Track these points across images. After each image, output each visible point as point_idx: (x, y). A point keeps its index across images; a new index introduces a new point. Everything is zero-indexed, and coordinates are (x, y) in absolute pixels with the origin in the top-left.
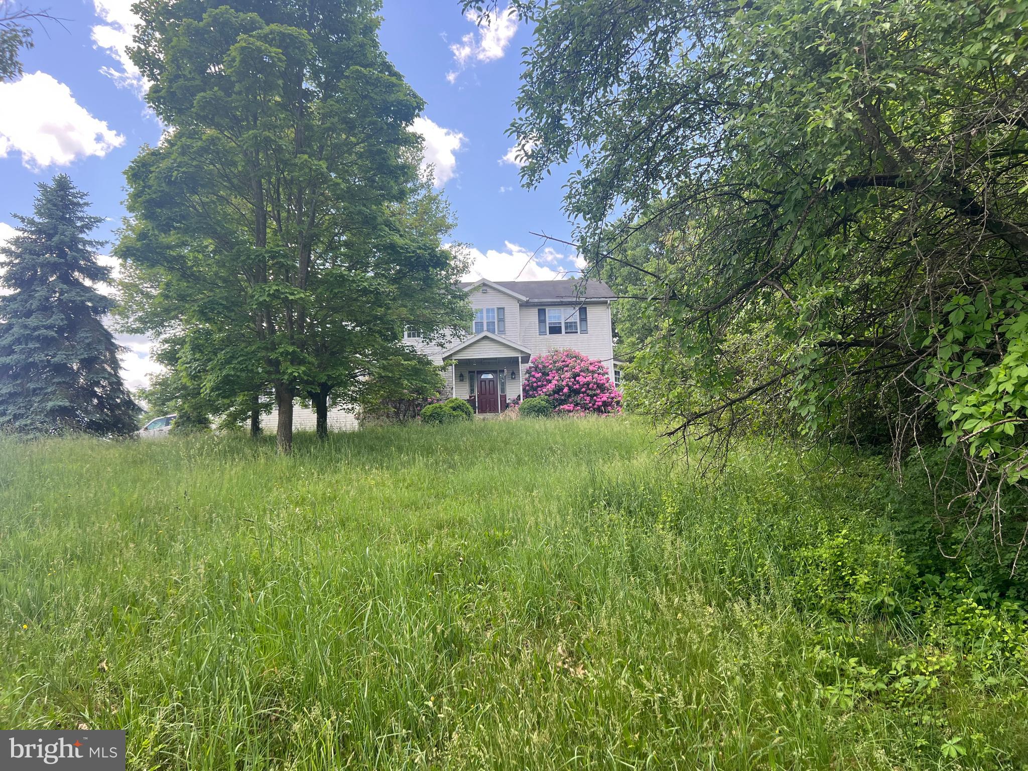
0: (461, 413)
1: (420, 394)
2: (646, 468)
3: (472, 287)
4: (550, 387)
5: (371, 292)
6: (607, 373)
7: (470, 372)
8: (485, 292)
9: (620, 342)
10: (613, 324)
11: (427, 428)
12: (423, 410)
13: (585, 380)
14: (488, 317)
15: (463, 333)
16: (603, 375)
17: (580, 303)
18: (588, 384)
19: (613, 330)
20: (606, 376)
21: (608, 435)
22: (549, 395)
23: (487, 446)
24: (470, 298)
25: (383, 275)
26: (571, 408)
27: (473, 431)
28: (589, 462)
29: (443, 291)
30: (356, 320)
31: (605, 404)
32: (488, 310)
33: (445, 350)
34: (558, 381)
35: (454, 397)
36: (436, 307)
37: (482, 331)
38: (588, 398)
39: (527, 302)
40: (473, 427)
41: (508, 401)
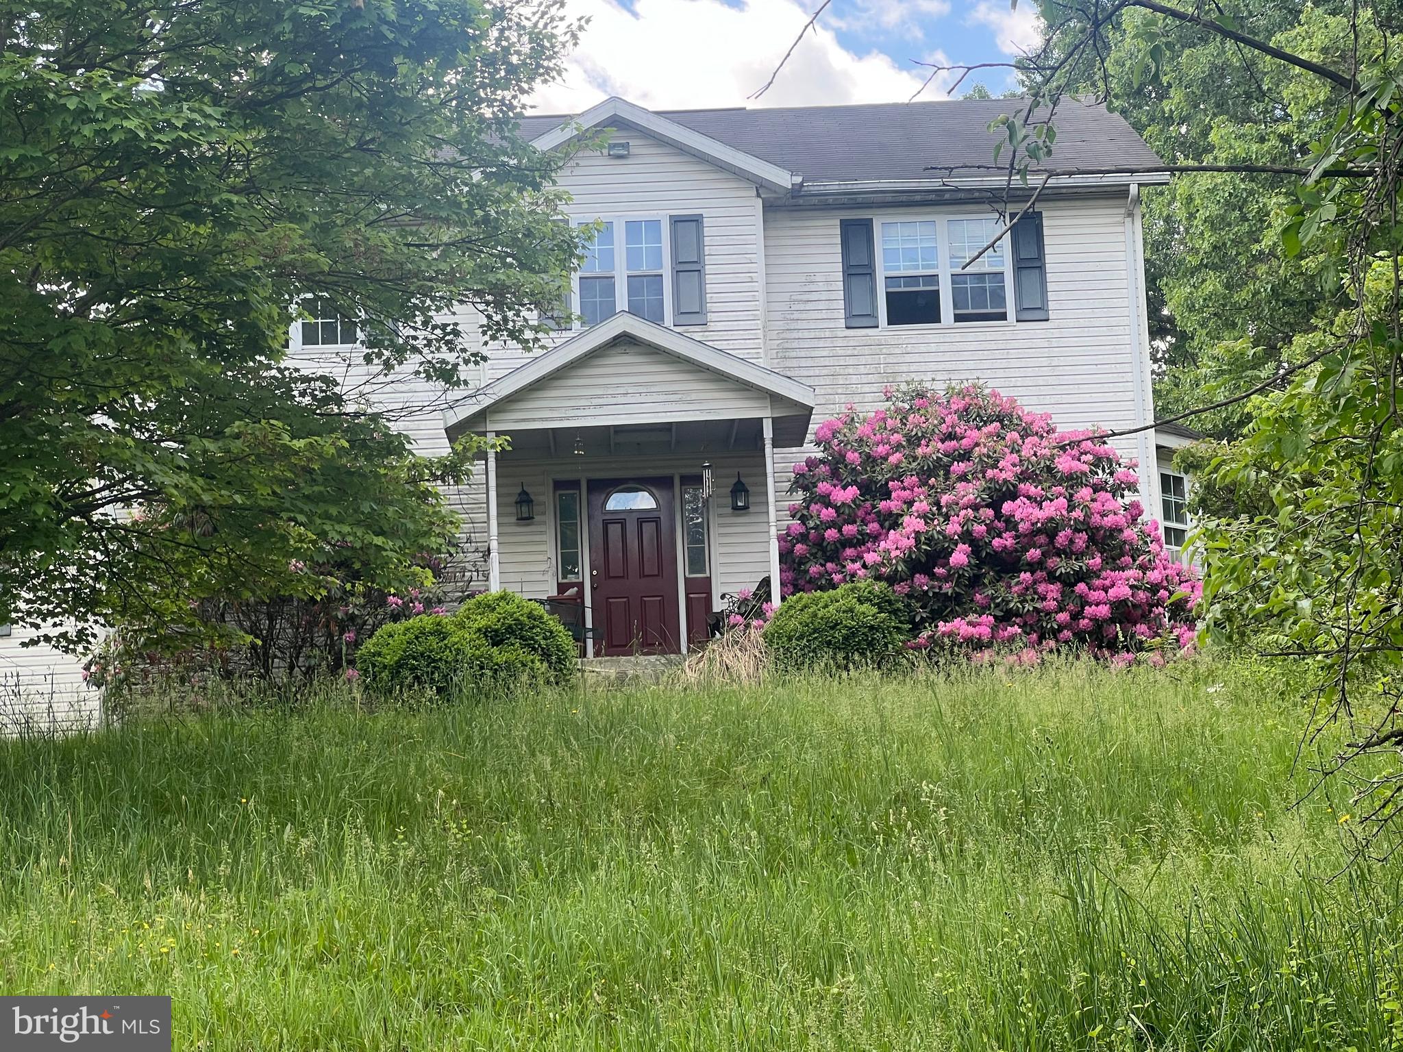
0: (522, 654)
1: (356, 576)
2: (1308, 880)
3: (570, 133)
4: (897, 544)
5: (157, 157)
6: (1132, 487)
7: (558, 485)
8: (620, 155)
9: (1182, 355)
10: (1152, 280)
11: (384, 719)
12: (369, 645)
13: (1039, 514)
14: (633, 257)
15: (533, 317)
16: (1117, 490)
17: (1020, 195)
18: (1050, 530)
19: (1154, 304)
20: (1129, 497)
21: (1142, 740)
22: (892, 579)
23: (638, 790)
24: (564, 181)
25: (205, 88)
26: (984, 631)
27: (577, 730)
28: (1068, 855)
29: (448, 153)
30: (93, 275)
31: (1125, 613)
32: (633, 228)
33: (457, 393)
34: (926, 518)
35: (495, 588)
36: (421, 216)
37: (610, 312)
38: (1053, 590)
39: (796, 191)
40: (578, 713)
41: (718, 606)
